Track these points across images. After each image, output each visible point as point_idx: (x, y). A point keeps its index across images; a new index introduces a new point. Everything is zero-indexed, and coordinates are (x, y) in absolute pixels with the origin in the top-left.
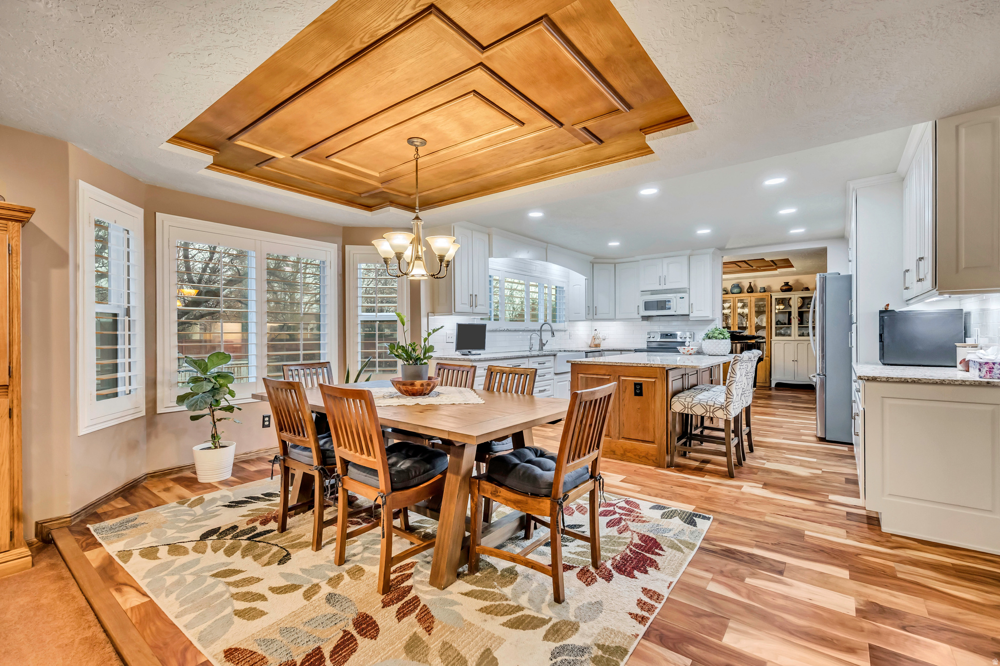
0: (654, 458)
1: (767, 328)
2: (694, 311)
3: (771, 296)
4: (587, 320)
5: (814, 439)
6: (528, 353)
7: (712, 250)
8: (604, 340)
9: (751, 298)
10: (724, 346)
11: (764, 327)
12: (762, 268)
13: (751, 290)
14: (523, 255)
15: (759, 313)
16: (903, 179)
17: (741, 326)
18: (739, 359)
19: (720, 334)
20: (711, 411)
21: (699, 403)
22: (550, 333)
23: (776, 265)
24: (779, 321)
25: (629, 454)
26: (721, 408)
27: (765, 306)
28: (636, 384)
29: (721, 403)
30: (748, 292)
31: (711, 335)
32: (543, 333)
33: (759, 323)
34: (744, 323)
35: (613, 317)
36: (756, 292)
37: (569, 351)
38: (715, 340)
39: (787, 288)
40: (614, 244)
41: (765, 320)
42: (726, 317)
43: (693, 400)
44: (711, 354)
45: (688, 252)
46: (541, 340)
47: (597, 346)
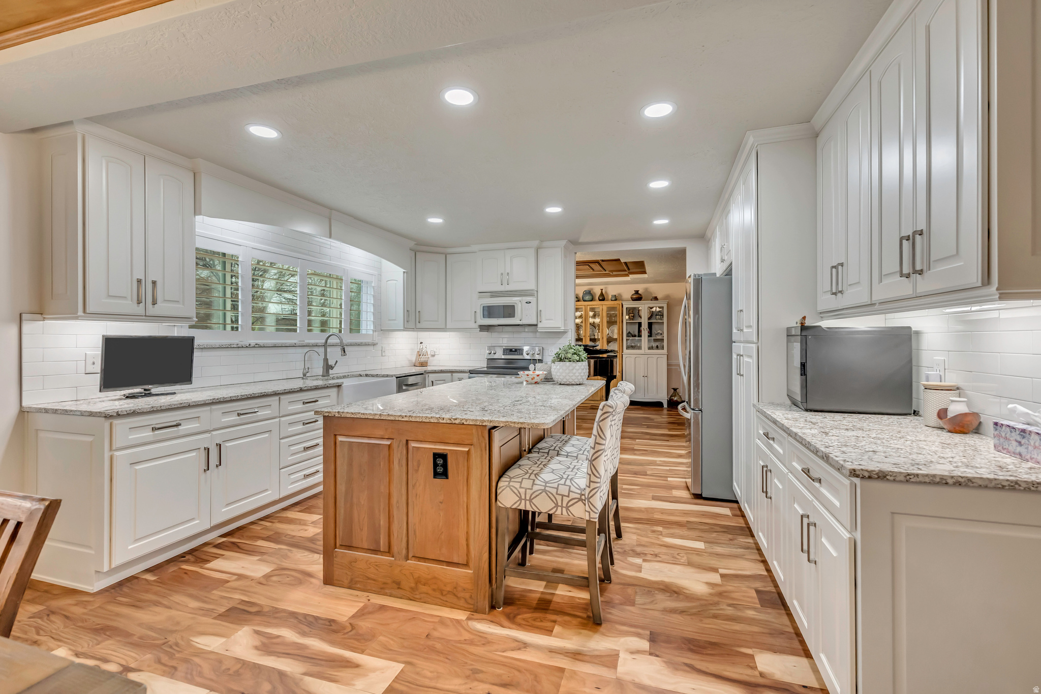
0: (467, 595)
1: (618, 340)
2: (544, 321)
3: (622, 305)
4: (406, 329)
5: (685, 494)
6: (299, 384)
7: (564, 242)
8: (433, 356)
9: (602, 307)
10: (580, 371)
11: (616, 340)
12: (614, 273)
13: (602, 298)
14: (306, 228)
15: (611, 323)
16: (817, 135)
17: (593, 337)
18: (611, 410)
19: (575, 354)
20: (564, 505)
21: (544, 491)
22: (339, 349)
23: (629, 269)
24: (629, 333)
25: (424, 589)
26: (580, 500)
27: (616, 315)
28: (436, 456)
29: (580, 489)
30: (600, 300)
31: (563, 356)
32: (329, 350)
33: (611, 335)
34: (596, 334)
35: (443, 327)
36: (608, 300)
37: (373, 376)
38: (568, 363)
39: (638, 297)
40: (435, 220)
41: (616, 331)
42: (578, 327)
43: (533, 484)
44: (562, 383)
45: (536, 243)
46: (326, 360)
47: (423, 364)
